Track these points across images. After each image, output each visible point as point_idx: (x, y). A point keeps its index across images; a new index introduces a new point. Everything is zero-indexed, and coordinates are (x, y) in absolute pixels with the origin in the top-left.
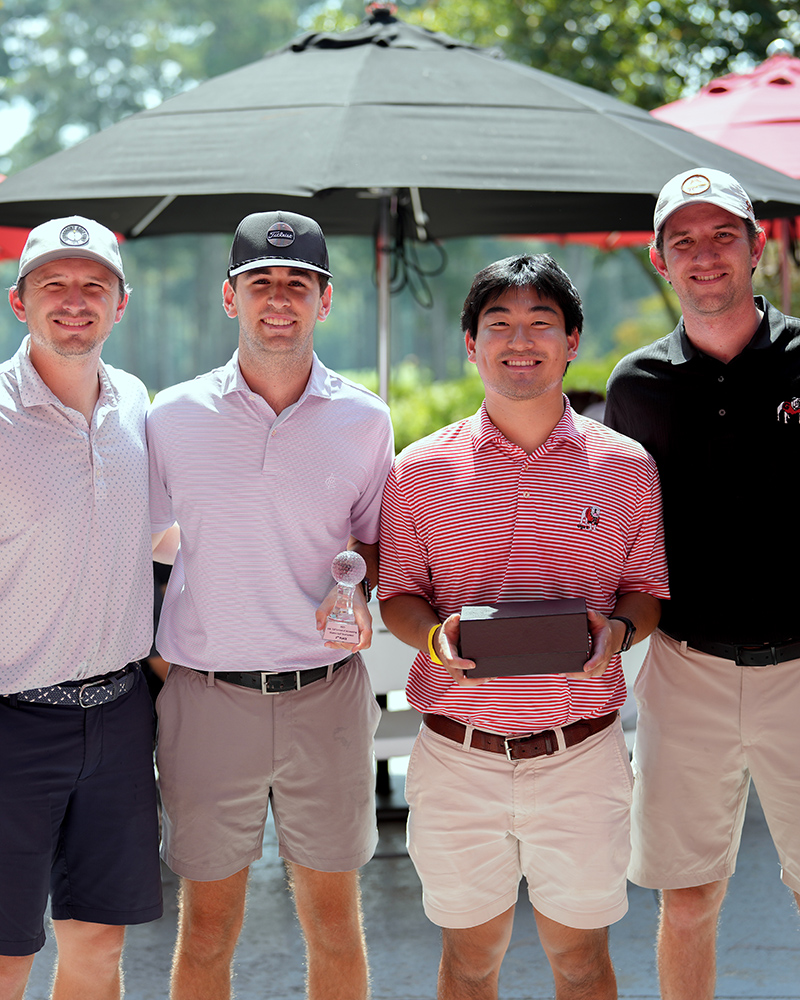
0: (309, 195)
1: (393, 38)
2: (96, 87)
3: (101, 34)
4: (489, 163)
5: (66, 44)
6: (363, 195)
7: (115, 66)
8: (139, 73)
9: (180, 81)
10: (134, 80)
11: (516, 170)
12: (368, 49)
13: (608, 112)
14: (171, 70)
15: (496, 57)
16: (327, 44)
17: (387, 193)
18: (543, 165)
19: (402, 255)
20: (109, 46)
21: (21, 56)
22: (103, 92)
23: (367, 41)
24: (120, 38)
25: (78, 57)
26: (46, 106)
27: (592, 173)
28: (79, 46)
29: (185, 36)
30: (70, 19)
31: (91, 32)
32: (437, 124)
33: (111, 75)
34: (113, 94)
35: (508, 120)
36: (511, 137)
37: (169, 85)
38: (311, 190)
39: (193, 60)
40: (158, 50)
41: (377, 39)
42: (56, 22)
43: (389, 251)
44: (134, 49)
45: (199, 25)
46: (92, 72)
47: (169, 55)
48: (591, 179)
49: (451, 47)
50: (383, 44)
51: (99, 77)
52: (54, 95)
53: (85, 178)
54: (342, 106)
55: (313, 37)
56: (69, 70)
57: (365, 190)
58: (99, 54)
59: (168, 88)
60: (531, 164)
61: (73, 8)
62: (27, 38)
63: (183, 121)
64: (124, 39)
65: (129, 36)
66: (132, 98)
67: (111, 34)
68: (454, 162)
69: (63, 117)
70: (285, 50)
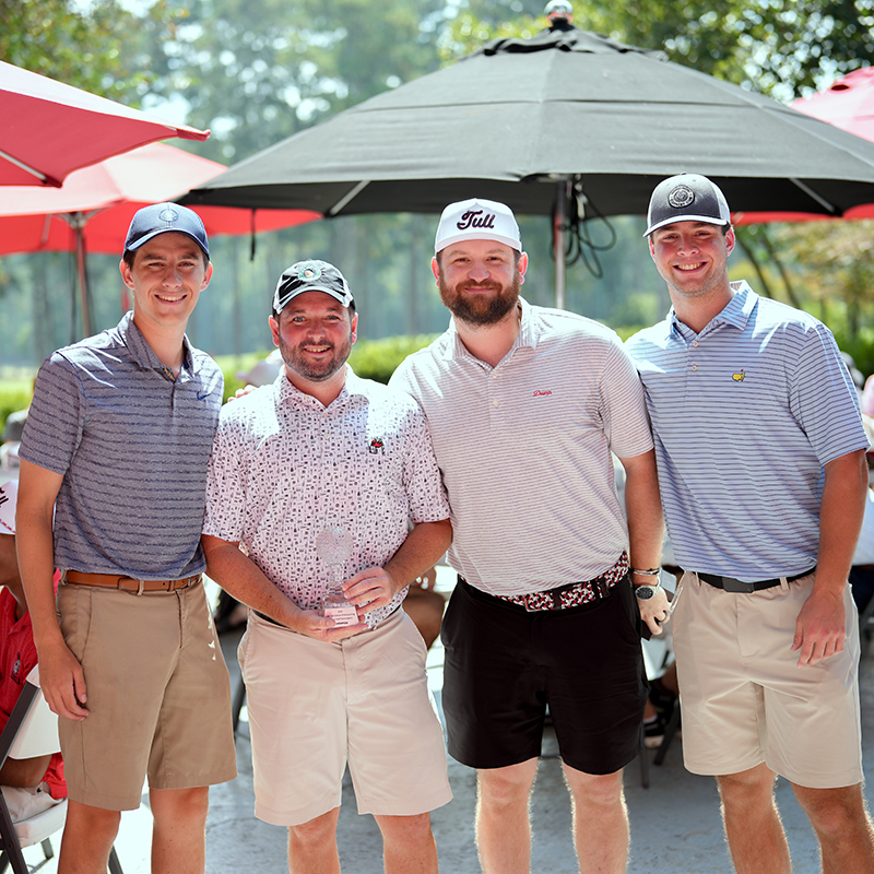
0: (517, 180)
1: (574, 43)
2: (244, 84)
3: (248, 38)
4: (669, 152)
5: (217, 48)
6: (542, 180)
7: (260, 66)
8: (280, 72)
9: (316, 80)
10: (276, 78)
11: (693, 159)
12: (553, 52)
13: (765, 107)
14: (308, 70)
15: (661, 60)
16: (516, 49)
17: (564, 178)
18: (714, 154)
19: (577, 232)
20: (254, 49)
21: (178, 58)
22: (250, 88)
23: (551, 46)
24: (264, 42)
25: (227, 58)
26: (199, 103)
27: (759, 160)
28: (229, 49)
29: (321, 40)
30: (221, 25)
31: (239, 37)
32: (619, 118)
33: (256, 74)
34: (258, 90)
35: (681, 115)
36: (686, 129)
37: (307, 82)
38: (518, 176)
39: (328, 61)
40: (298, 51)
41: (559, 44)
42: (209, 28)
43: (565, 228)
44: (276, 50)
45: (334, 30)
46: (239, 72)
47: (307, 57)
48: (758, 166)
49: (624, 51)
50: (565, 48)
51: (247, 75)
52: (206, 92)
53: (313, 166)
54: (538, 102)
55: (503, 42)
56: (220, 70)
57: (545, 175)
58: (246, 56)
59: (305, 85)
60: (706, 154)
61: (224, 16)
62: (184, 42)
63: (394, 115)
64: (267, 42)
65: (272, 41)
66: (274, 94)
67: (256, 38)
68: (639, 151)
69: (214, 110)
70: (478, 54)
